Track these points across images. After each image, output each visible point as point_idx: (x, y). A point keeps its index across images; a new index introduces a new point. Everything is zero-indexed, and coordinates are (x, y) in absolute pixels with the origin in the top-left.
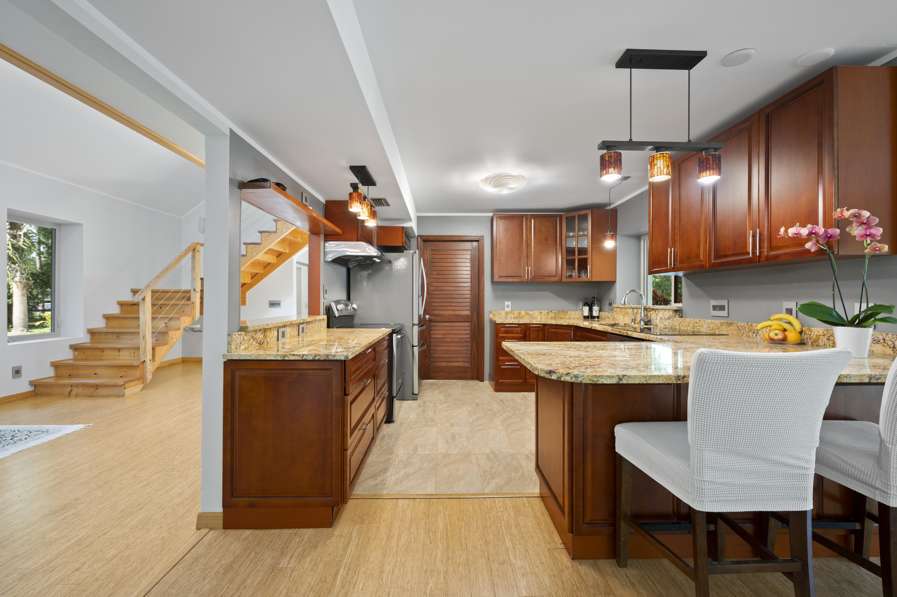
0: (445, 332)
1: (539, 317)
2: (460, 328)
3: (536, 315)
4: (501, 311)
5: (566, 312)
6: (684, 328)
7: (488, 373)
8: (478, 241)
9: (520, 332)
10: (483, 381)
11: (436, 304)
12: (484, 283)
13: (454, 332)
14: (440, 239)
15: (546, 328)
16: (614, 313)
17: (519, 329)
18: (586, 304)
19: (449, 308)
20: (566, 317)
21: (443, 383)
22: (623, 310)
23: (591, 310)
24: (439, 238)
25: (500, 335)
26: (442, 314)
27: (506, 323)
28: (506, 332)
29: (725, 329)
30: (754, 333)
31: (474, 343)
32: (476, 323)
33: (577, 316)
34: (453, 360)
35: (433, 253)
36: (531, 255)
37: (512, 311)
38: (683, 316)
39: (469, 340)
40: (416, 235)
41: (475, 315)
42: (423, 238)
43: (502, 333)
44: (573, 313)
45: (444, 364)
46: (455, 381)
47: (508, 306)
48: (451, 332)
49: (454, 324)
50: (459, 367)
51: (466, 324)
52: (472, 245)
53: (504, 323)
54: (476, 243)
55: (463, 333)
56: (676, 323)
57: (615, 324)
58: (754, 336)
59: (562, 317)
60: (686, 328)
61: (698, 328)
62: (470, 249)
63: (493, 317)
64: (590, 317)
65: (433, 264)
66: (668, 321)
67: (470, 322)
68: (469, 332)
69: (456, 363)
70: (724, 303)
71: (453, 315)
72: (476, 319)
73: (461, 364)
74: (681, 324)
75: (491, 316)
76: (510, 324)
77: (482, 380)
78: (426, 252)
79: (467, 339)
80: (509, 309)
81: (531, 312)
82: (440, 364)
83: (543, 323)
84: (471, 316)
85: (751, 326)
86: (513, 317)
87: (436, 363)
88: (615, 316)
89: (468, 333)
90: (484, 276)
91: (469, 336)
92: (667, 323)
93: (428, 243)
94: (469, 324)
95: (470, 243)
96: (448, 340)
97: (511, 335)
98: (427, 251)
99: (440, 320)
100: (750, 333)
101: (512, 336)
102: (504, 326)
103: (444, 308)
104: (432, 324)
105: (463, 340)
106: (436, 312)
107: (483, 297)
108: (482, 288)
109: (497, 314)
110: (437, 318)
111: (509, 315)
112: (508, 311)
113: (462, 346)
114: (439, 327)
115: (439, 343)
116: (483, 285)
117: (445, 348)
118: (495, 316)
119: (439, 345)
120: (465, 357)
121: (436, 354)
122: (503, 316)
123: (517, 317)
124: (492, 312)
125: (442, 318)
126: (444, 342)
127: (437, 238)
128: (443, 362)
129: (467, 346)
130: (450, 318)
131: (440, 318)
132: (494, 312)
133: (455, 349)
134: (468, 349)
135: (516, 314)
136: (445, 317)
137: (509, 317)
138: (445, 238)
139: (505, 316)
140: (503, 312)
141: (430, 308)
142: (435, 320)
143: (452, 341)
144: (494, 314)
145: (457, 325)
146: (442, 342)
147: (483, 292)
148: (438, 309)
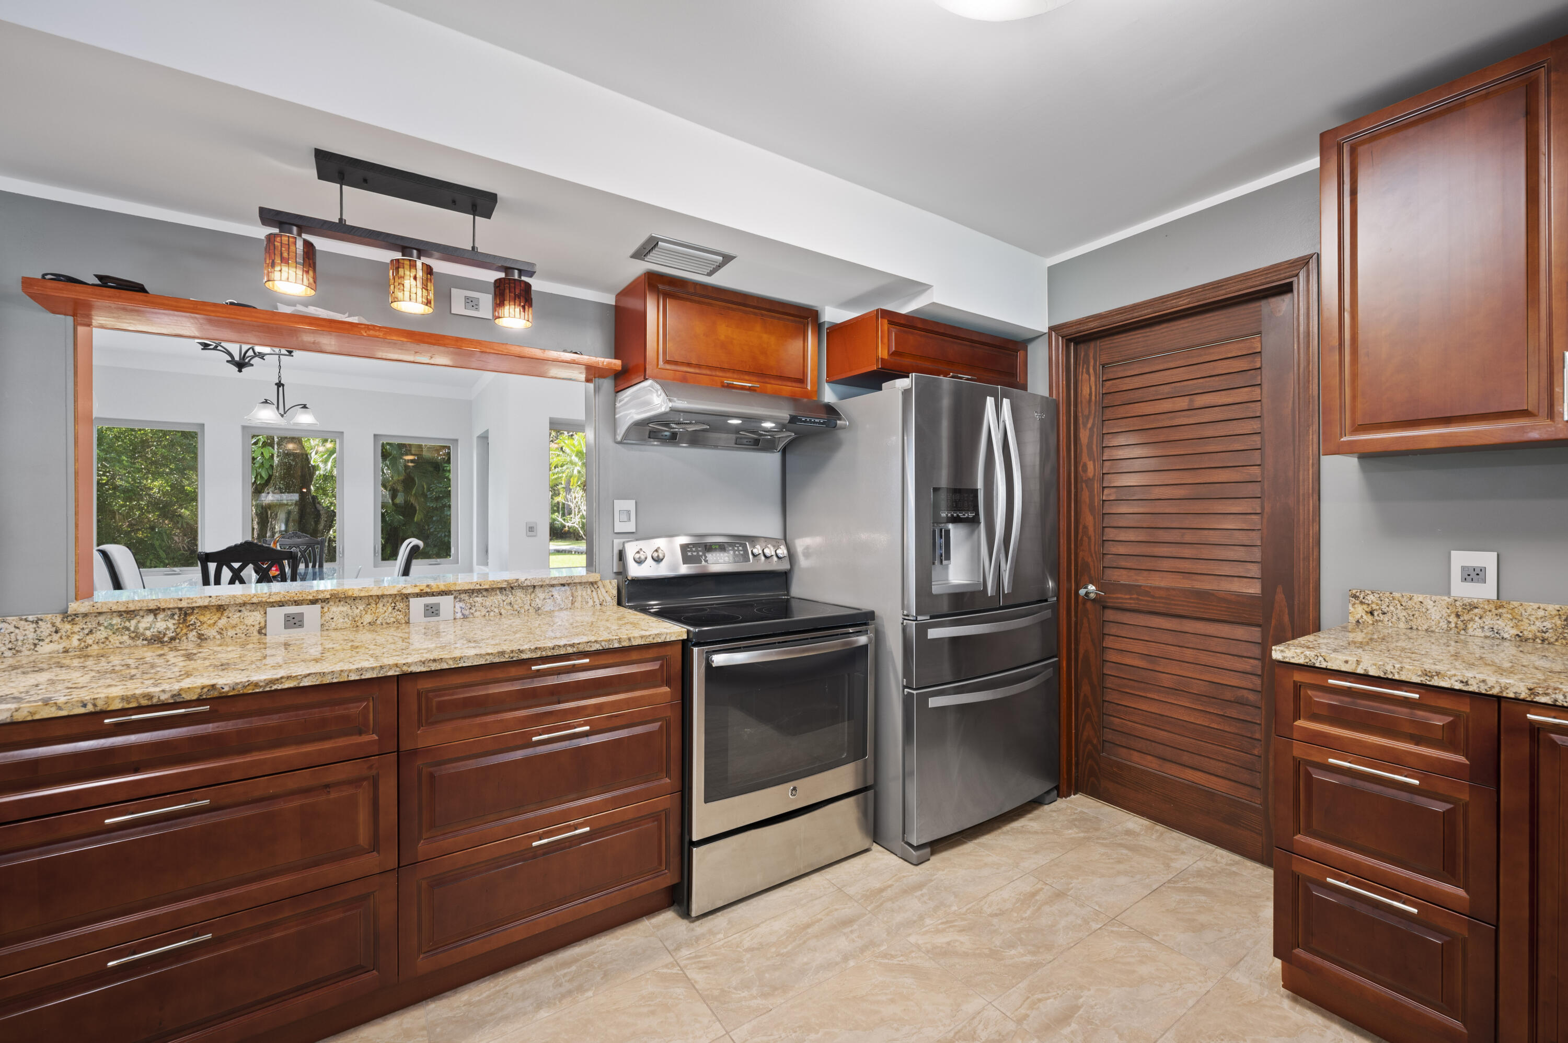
0: (1154, 650)
2: (1216, 644)
4: (1418, 598)
8: (1288, 289)
9: (1445, 736)
11: (1121, 549)
13: (1188, 655)
21: (1128, 832)
25: (1301, 724)
28: (1337, 716)
34: (1186, 758)
37: (1499, 603)
39: (1255, 699)
40: (1044, 330)
41: (1279, 599)
43: (1315, 719)
45: (1153, 763)
47: (1474, 575)
48: (1174, 651)
49: (1190, 626)
50: (1210, 795)
51: (1240, 632)
54: (1286, 297)
55: (1226, 665)
63: (1368, 619)
65: (1108, 414)
67: (1259, 626)
69: (1199, 774)
71: (1184, 591)
72: (1286, 618)
73: (1219, 785)
75: (1358, 612)
76: (1365, 678)
79: (1245, 693)
80: (1475, 592)
82: (1136, 759)
84: (1266, 601)
86: (1509, 631)
87: (1123, 752)
89: (1248, 668)
91: (1255, 682)
93: (1092, 344)
94: (1255, 633)
95: (1257, 304)
96: (1166, 681)
97: (1377, 740)
98: (1088, 373)
99: (1132, 604)
101: (1385, 750)
102: (1320, 681)
104: (1110, 615)
105: (1228, 695)
106: (1123, 577)
107: (1311, 528)
108: (1309, 487)
109: (1392, 608)
110: (1123, 596)
111: (1477, 619)
112: (1475, 601)
113: (1222, 714)
114: (1132, 627)
115: (1136, 684)
116: (1308, 473)
117: (1154, 708)
118: (1372, 613)
119: (1131, 692)
120: (1233, 762)
121: (1121, 720)
122: (1433, 623)
123: (1546, 635)
124: (1361, 597)
125: (1140, 597)
126: (1150, 686)
127: (1113, 320)
128: (1145, 755)
129: (1243, 720)
130: (1173, 602)
131: (1135, 596)
132: (1371, 596)
133: (1192, 720)
134: (1249, 736)
135: (1532, 618)
136: (1153, 597)
137: (1479, 632)
138: (1140, 313)
139: (1450, 622)
140: (1431, 603)
141: (1108, 561)
142: (1114, 601)
143: (1182, 688)
144: (1369, 605)
145: (1202, 632)
146: (1143, 685)
147: (1309, 505)
148: (1128, 565)
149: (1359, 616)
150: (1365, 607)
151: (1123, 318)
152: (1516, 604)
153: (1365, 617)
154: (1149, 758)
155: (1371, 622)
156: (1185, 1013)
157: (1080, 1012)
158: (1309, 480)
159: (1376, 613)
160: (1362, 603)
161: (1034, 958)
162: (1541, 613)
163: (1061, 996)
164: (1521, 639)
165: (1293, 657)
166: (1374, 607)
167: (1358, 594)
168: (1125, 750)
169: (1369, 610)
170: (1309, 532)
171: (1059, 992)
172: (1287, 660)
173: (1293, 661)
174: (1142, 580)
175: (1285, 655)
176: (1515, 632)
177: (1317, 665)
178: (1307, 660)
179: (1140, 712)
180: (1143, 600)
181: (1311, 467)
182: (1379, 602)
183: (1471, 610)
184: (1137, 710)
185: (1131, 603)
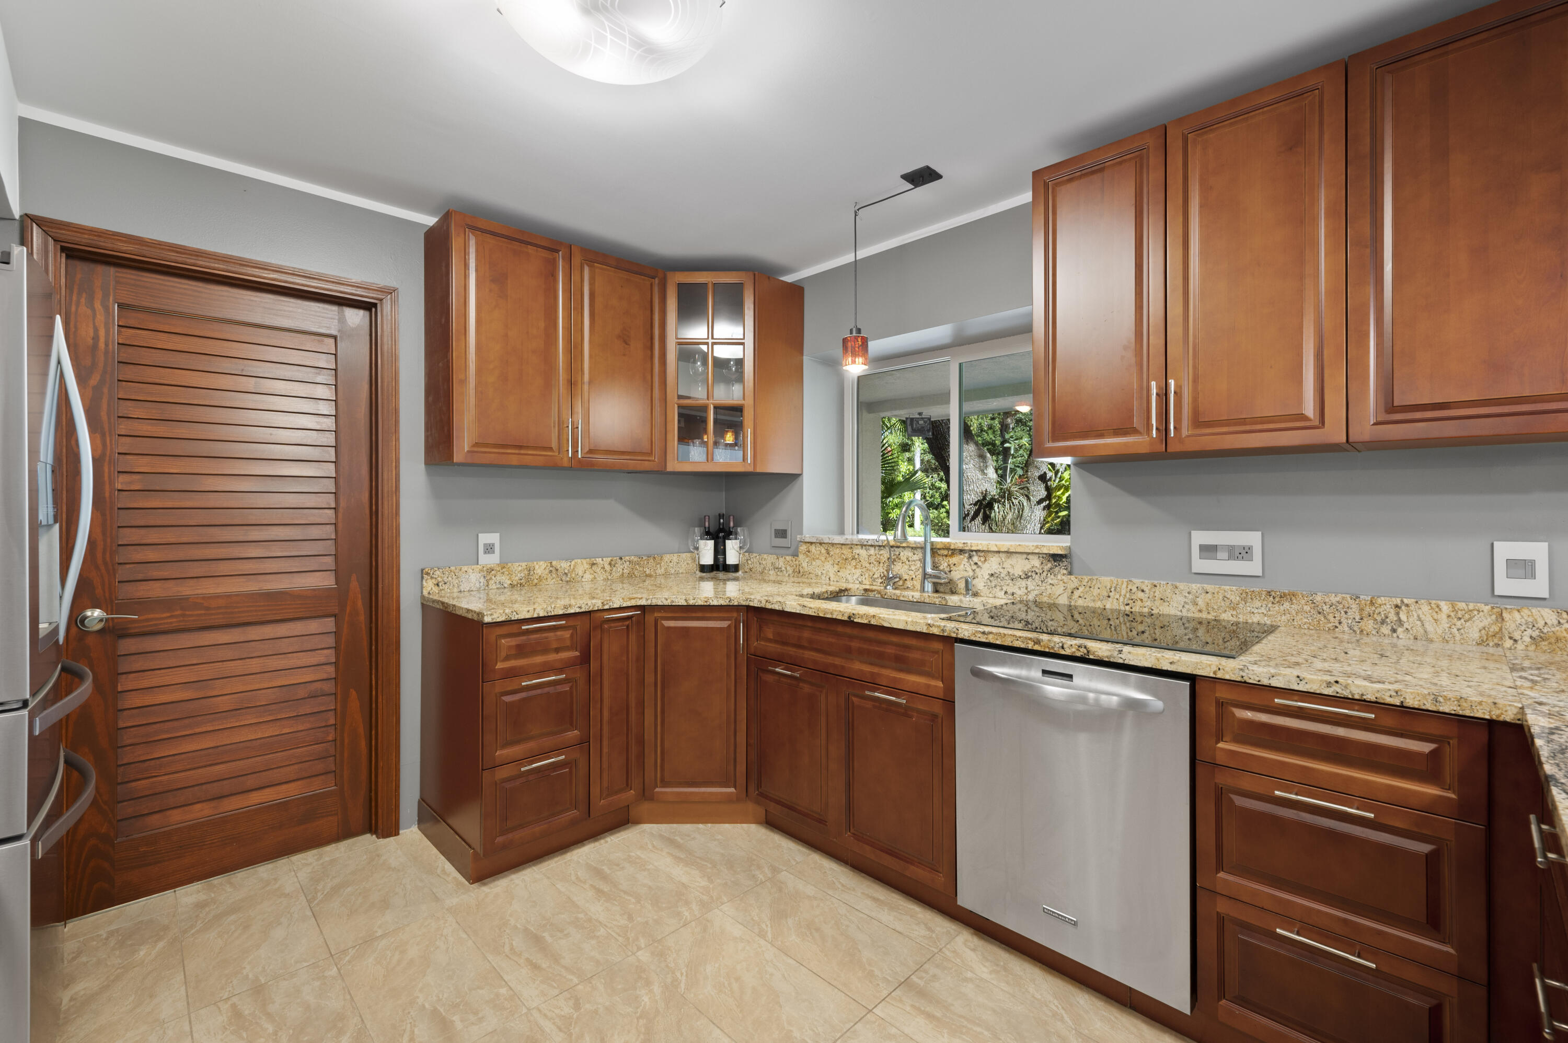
0: (203, 673)
1: (588, 576)
2: (284, 646)
3: (581, 574)
4: (464, 568)
5: (658, 558)
6: (1091, 605)
7: (416, 795)
8: (368, 306)
9: (568, 643)
10: (397, 834)
11: (151, 555)
12: (397, 467)
13: (255, 665)
14: (172, 259)
15: (650, 619)
16: (801, 557)
17: (567, 634)
18: (708, 534)
19: (225, 568)
20: (659, 571)
21: (200, 906)
22: (835, 551)
23: (720, 551)
24: (173, 256)
25: (499, 666)
26: (186, 599)
27: (521, 616)
28: (521, 651)
29: (1263, 610)
30: (1383, 622)
31: (353, 693)
32: (362, 618)
33: (683, 568)
34: (250, 782)
35: (132, 323)
36: (583, 383)
37: (503, 565)
38: (1075, 570)
39: (329, 687)
40: (17, 216)
41: (356, 587)
42: (64, 234)
43: (507, 658)
44: (675, 558)
45: (202, 812)
46: (264, 871)
47: (489, 549)
48: (236, 667)
49: (254, 633)
50: (283, 806)
51: (314, 626)
52: (342, 320)
53: (515, 617)
54: (361, 313)
55: (299, 663)
56: (1059, 590)
57: (841, 591)
58: (1386, 630)
59: (648, 572)
60: (1099, 604)
61: (1149, 603)
62: (334, 332)
63: (436, 589)
64: (720, 567)
65: (130, 373)
66: (1023, 583)
67: (334, 616)
68: (330, 655)
69: (266, 792)
70: (1252, 539)
71: (246, 594)
72: (360, 603)
73: (292, 791)
74: (1077, 593)
75: (429, 585)
77: (391, 829)
78: (83, 309)
79: (316, 686)
80: (491, 560)
81: (564, 565)
82: (177, 817)
83: (643, 602)
84: (340, 593)
85: (1372, 603)
86: (507, 583)
87: (155, 820)
88: (805, 565)
89: (322, 660)
90: (397, 440)
91: (330, 671)
92: (1019, 590)
93: (101, 269)
94: (329, 624)
95: (335, 308)
96: (223, 703)
97: (539, 659)
98: (91, 304)
99: (173, 624)
100: (1369, 625)
101: (545, 663)
102: (513, 630)
103: (197, 569)
104: (127, 645)
105: (302, 692)
106: (153, 591)
107: (394, 521)
108: (392, 486)
109: (450, 579)
110: (157, 616)
111: (493, 577)
112: (493, 566)
113: (296, 714)
114: (170, 653)
115: (176, 724)
116: (392, 473)
117: (207, 743)
118: (438, 585)
119: (169, 736)
120: (307, 759)
121: (151, 780)
122: (472, 585)
123: (521, 581)
124: (432, 573)
125: (187, 613)
126: (199, 718)
127: (162, 255)
128: (191, 807)
129: (318, 712)
130: (236, 610)
131: (179, 612)
132: (438, 572)
133: (259, 735)
134: (324, 725)
135: (516, 572)
136: (208, 608)
137: (494, 587)
138: (207, 264)
139: (480, 582)
140: (471, 571)
141: (122, 573)
142: (141, 625)
143: (246, 705)
144: (436, 578)
145: (272, 636)
146: (187, 721)
147: (392, 501)
148: (165, 574)
149: (430, 589)
150: (433, 580)
151: (180, 259)
152: (510, 564)
153: (433, 589)
154: (198, 806)
155: (437, 592)
156: (473, 942)
157: (442, 1010)
158: (392, 479)
159: (440, 584)
160: (432, 578)
161: (348, 1034)
162: (520, 568)
163: (415, 1021)
164: (512, 586)
165: (498, 617)
166: (439, 579)
167: (429, 571)
168: (156, 816)
169: (435, 583)
170: (393, 524)
171: (408, 1022)
172: (495, 621)
173: (498, 620)
174: (187, 590)
175: (493, 617)
176: (509, 582)
177: (513, 619)
178: (507, 617)
179: (183, 756)
180: (192, 616)
181: (394, 469)
182: (442, 575)
183: (491, 572)
184: (176, 757)
185: (171, 623)
